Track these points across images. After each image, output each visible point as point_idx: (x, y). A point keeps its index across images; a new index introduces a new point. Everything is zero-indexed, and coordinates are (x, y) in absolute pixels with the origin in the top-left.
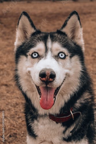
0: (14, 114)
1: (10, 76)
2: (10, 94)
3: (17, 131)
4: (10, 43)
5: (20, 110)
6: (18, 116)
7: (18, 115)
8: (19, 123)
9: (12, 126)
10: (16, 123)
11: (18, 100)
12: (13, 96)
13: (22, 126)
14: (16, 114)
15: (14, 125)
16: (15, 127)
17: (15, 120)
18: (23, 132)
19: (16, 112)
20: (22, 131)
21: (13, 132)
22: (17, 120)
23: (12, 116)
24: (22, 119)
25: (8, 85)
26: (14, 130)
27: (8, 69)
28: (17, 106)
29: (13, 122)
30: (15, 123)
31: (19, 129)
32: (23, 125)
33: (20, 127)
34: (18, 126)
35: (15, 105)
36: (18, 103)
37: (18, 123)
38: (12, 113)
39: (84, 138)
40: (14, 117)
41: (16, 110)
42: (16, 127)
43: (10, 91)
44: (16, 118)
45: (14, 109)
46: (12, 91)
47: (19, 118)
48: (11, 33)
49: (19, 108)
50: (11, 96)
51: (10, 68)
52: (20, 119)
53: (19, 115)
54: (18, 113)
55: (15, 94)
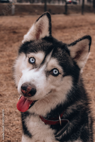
0: (8, 122)
1: (3, 86)
2: (4, 103)
3: (11, 139)
4: (3, 55)
5: (14, 119)
6: (12, 125)
7: (11, 123)
8: (13, 131)
9: (6, 134)
10: (10, 131)
11: (12, 109)
12: (6, 105)
13: (15, 134)
14: (10, 123)
15: (8, 133)
16: (9, 135)
17: (9, 128)
18: (17, 140)
19: (10, 120)
20: (15, 139)
21: (7, 139)
22: (11, 128)
23: (6, 125)
24: (15, 127)
25: (2, 94)
26: (8, 137)
27: (2, 80)
28: (11, 115)
29: (8, 130)
30: (8, 131)
31: (13, 137)
32: (17, 133)
33: (14, 134)
34: (12, 134)
35: (9, 113)
36: (12, 112)
37: (11, 131)
38: (6, 121)
39: (78, 140)
40: (8, 125)
41: (10, 119)
42: (11, 135)
43: (3, 101)
44: (9, 126)
45: (8, 118)
46: (6, 100)
47: (12, 126)
48: (5, 45)
49: (12, 117)
50: (5, 106)
51: (4, 79)
52: (14, 127)
53: (13, 123)
54: (12, 122)
55: (8, 103)
